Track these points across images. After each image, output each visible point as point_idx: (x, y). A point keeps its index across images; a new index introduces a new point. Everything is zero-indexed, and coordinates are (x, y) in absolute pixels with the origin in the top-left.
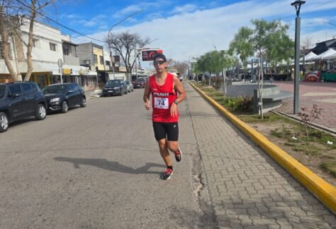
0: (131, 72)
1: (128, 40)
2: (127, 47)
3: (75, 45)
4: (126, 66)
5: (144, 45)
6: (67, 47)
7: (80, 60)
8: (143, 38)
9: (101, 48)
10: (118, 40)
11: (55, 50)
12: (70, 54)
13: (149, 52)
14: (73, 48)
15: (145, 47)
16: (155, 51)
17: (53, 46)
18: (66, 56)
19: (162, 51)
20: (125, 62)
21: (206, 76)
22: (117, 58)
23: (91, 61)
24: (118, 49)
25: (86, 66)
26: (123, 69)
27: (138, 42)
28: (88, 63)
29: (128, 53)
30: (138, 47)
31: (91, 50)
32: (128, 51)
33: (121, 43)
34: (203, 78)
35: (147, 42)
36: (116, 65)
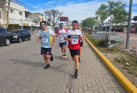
0: (55, 26)
1: (54, 12)
2: (54, 15)
3: (31, 13)
4: (53, 23)
5: (61, 14)
6: (27, 14)
7: (33, 20)
8: (60, 12)
9: (42, 15)
10: (50, 12)
11: (22, 15)
12: (29, 17)
13: (63, 18)
14: (30, 14)
15: (61, 15)
16: (65, 17)
17: (21, 13)
18: (27, 18)
19: (68, 17)
20: (53, 21)
21: (86, 29)
22: (49, 20)
23: (38, 20)
24: (50, 16)
25: (35, 22)
26: (52, 24)
27: (58, 13)
28: (36, 21)
29: (54, 18)
30: (58, 15)
31: (38, 16)
32: (54, 17)
33: (51, 13)
34: (85, 29)
35: (62, 13)
36: (49, 23)
